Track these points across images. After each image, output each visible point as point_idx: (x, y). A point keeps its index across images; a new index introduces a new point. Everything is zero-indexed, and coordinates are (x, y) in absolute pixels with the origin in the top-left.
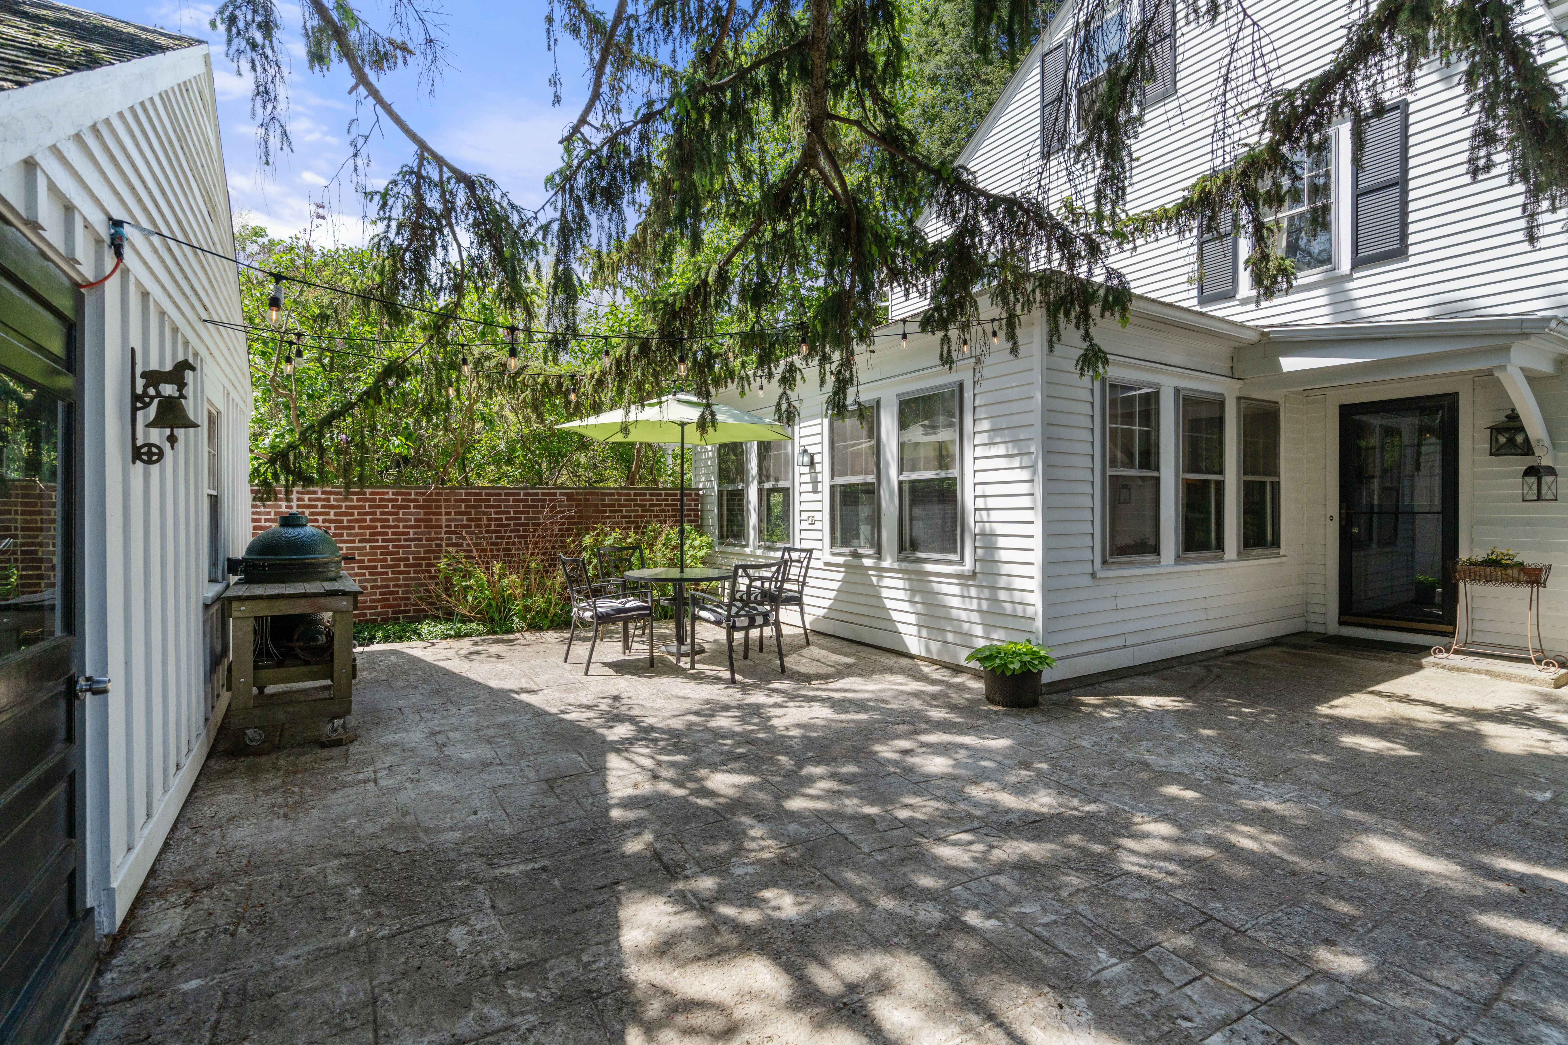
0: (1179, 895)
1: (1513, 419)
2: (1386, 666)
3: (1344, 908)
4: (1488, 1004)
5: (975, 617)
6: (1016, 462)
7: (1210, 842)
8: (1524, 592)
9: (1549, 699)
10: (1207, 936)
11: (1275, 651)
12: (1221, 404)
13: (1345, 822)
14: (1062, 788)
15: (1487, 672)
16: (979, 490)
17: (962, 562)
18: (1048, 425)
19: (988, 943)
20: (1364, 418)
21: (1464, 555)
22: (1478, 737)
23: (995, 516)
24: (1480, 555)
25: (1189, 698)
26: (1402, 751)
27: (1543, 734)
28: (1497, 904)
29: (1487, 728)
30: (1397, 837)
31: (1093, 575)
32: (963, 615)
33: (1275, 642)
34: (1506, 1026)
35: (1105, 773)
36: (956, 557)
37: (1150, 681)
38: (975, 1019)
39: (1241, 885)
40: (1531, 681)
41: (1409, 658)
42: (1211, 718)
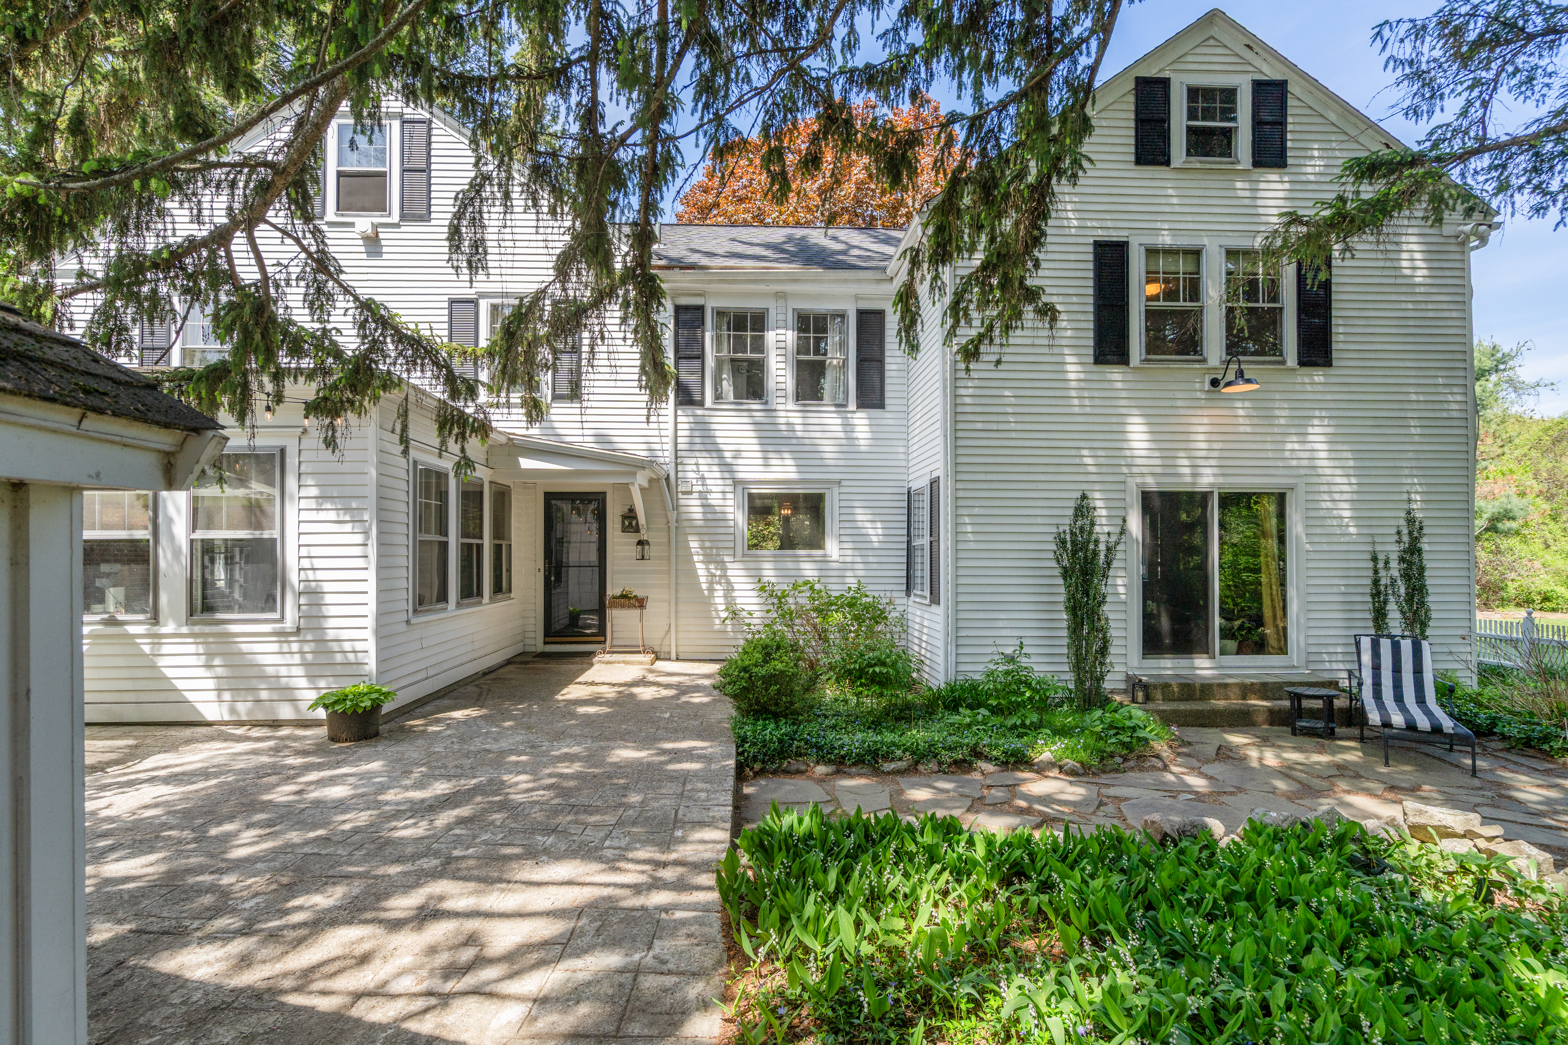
0: (553, 802)
1: (632, 510)
2: (574, 667)
3: (622, 781)
4: (682, 794)
5: (299, 671)
6: (348, 527)
7: (550, 776)
8: (637, 612)
9: (652, 671)
10: (576, 813)
11: (511, 668)
12: (482, 485)
13: (602, 748)
14: (448, 778)
15: (624, 662)
16: (304, 551)
17: (282, 619)
18: (381, 498)
19: (479, 858)
20: (558, 503)
21: (610, 592)
22: (632, 696)
23: (320, 575)
24: (618, 592)
25: (482, 707)
26: (605, 710)
27: (655, 688)
28: (670, 762)
29: (635, 690)
30: (626, 747)
31: (408, 622)
32: (283, 671)
33: (509, 662)
34: (690, 798)
35: (467, 762)
36: (276, 616)
37: (446, 702)
38: (504, 885)
39: (578, 789)
40: (641, 663)
41: (586, 660)
42: (506, 715)
